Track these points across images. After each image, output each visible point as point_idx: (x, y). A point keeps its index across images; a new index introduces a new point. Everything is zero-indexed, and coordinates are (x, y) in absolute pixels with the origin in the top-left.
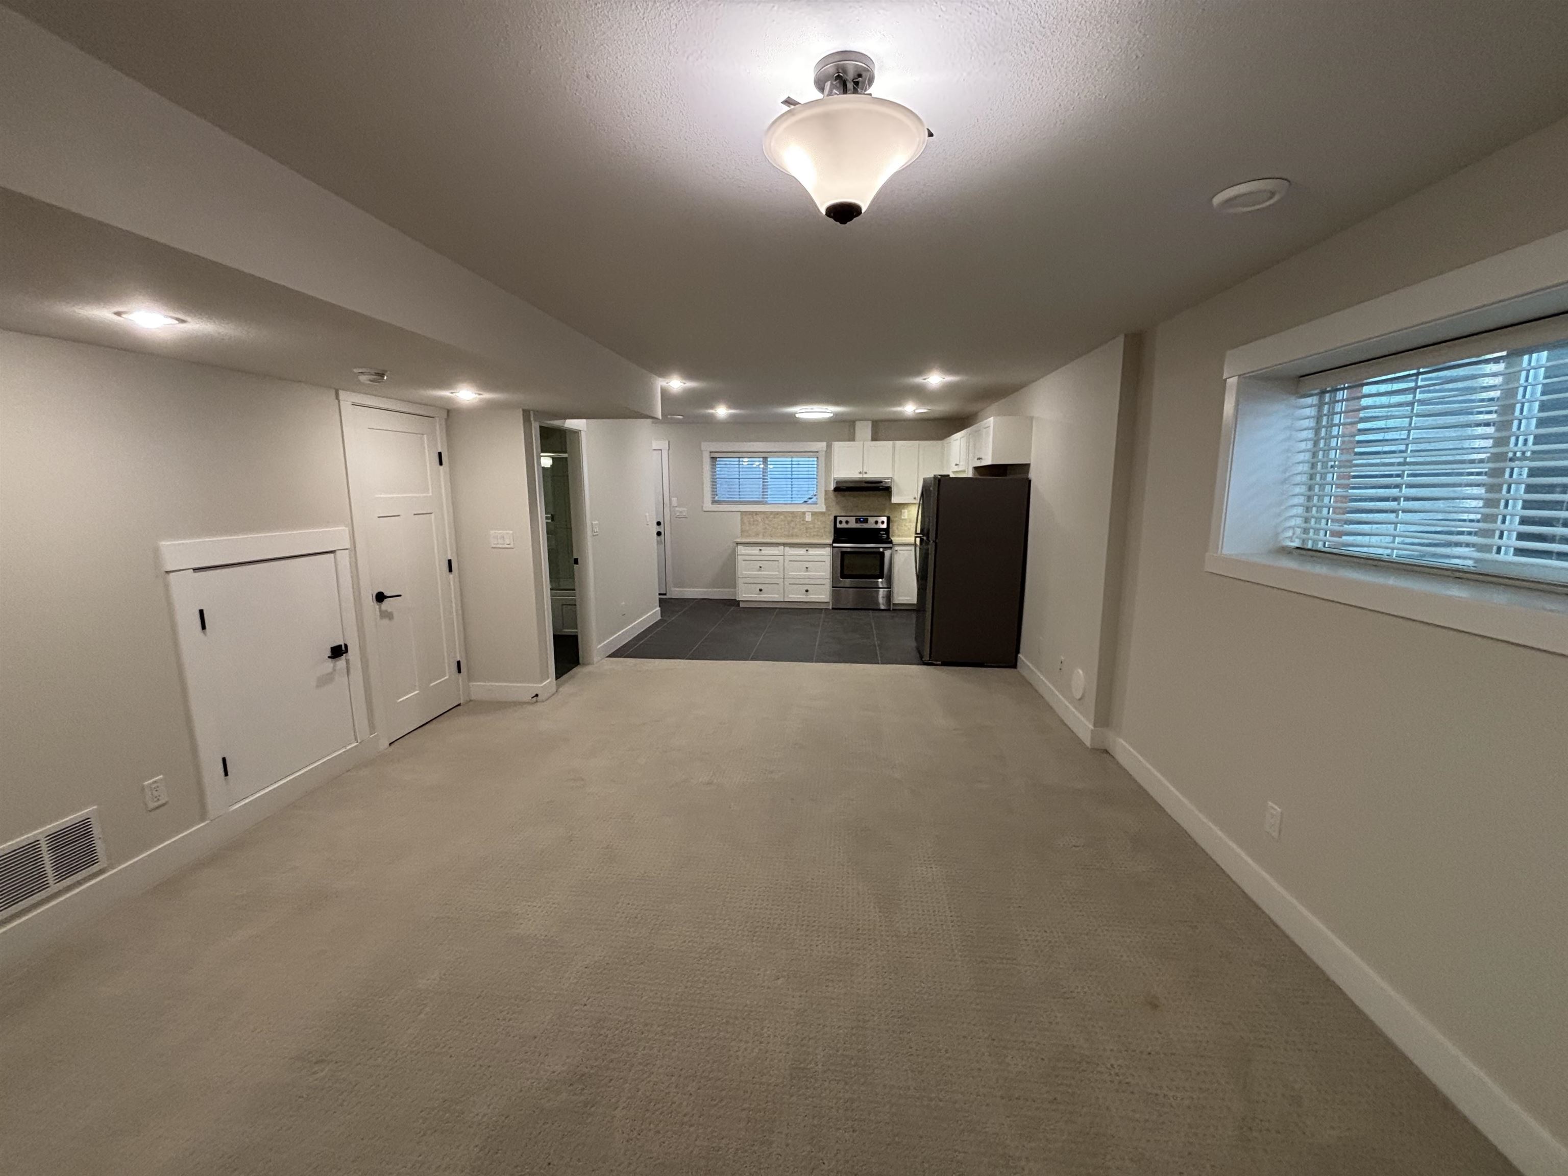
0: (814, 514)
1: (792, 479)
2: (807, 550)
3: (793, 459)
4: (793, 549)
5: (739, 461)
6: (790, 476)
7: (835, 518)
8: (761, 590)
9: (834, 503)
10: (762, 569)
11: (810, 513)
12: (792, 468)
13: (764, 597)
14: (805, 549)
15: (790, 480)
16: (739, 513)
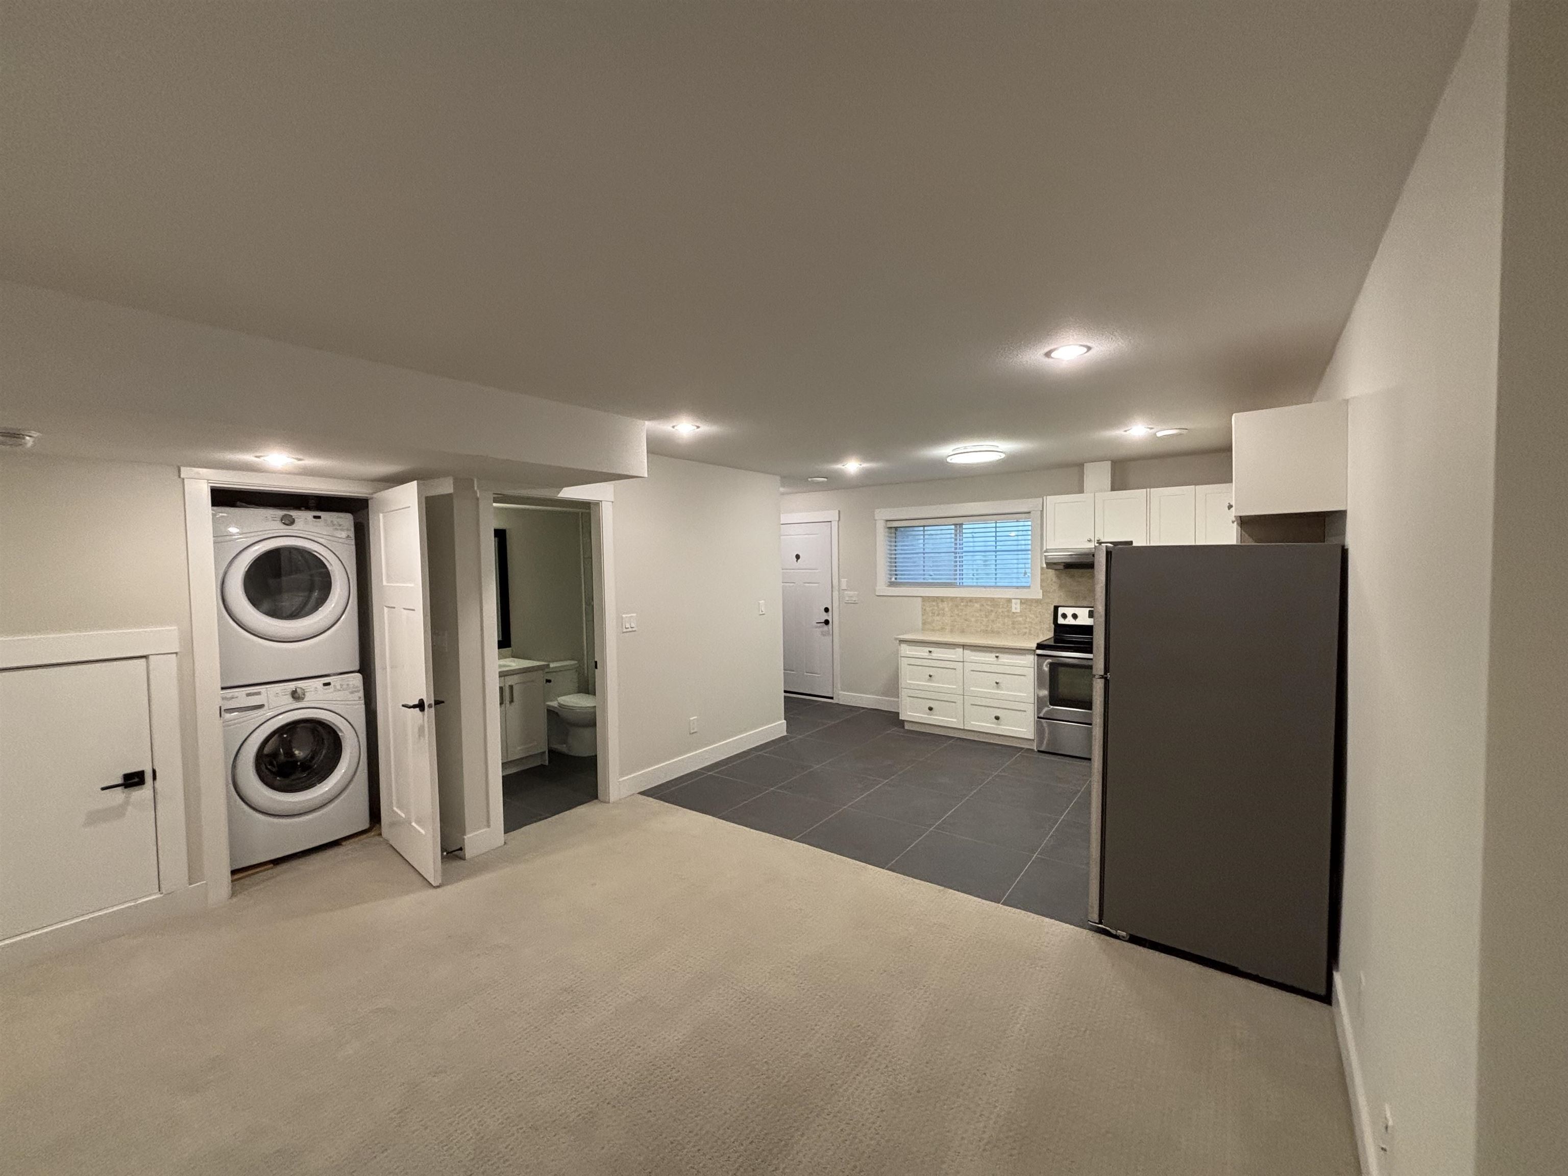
0: (1023, 602)
1: (996, 552)
2: (997, 657)
3: (998, 525)
4: (974, 653)
5: (924, 531)
6: (994, 548)
7: (1056, 609)
8: (930, 709)
9: (1055, 587)
10: (933, 678)
11: (1019, 601)
12: (996, 537)
13: (937, 719)
14: (994, 655)
15: (994, 553)
16: (920, 599)
